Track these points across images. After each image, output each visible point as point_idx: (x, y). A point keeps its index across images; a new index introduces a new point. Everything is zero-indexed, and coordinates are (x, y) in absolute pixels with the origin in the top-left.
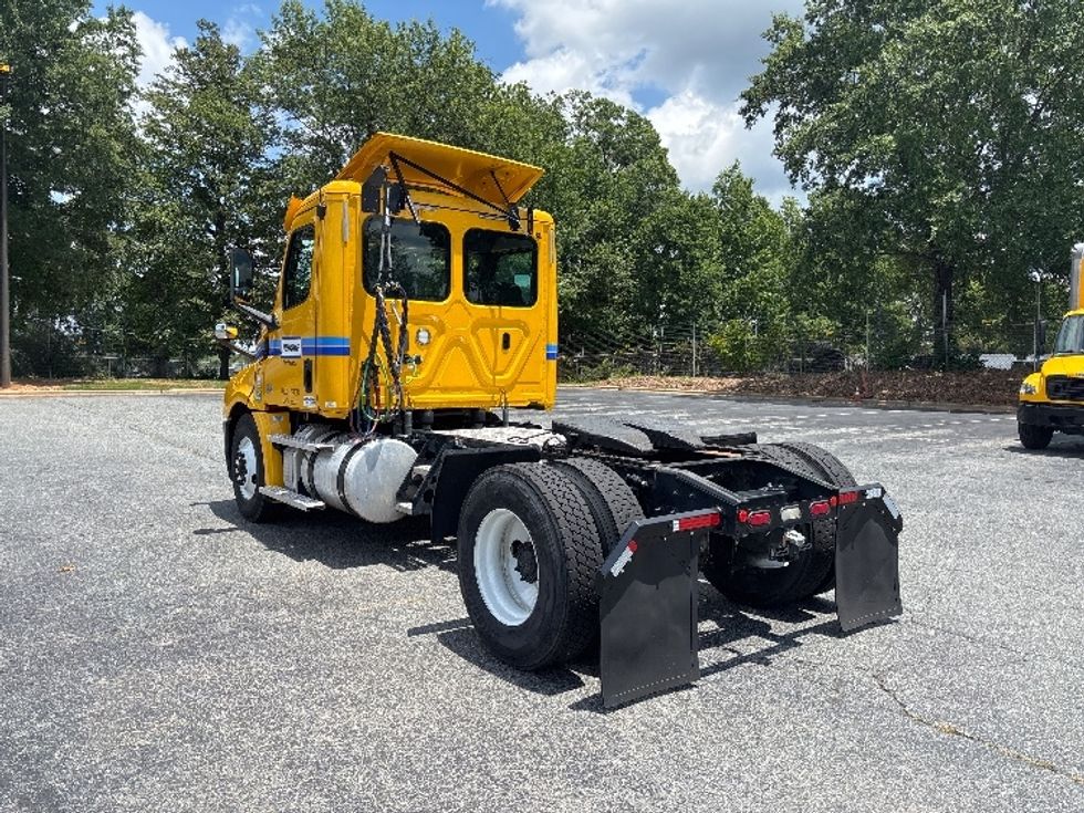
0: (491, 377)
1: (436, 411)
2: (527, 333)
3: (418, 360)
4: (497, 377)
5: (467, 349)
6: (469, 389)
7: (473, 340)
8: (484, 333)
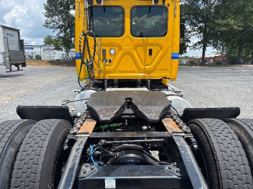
0: (143, 67)
1: (118, 80)
2: (161, 48)
3: (110, 61)
4: (146, 67)
5: (132, 56)
6: (133, 72)
7: (134, 52)
8: (140, 49)
